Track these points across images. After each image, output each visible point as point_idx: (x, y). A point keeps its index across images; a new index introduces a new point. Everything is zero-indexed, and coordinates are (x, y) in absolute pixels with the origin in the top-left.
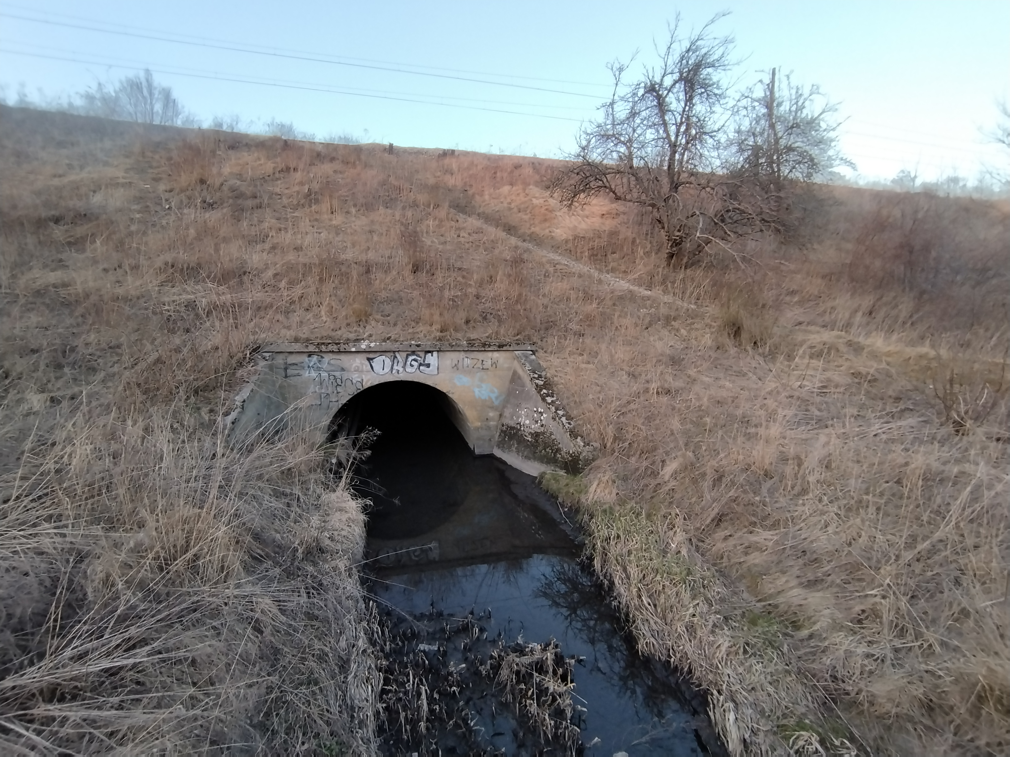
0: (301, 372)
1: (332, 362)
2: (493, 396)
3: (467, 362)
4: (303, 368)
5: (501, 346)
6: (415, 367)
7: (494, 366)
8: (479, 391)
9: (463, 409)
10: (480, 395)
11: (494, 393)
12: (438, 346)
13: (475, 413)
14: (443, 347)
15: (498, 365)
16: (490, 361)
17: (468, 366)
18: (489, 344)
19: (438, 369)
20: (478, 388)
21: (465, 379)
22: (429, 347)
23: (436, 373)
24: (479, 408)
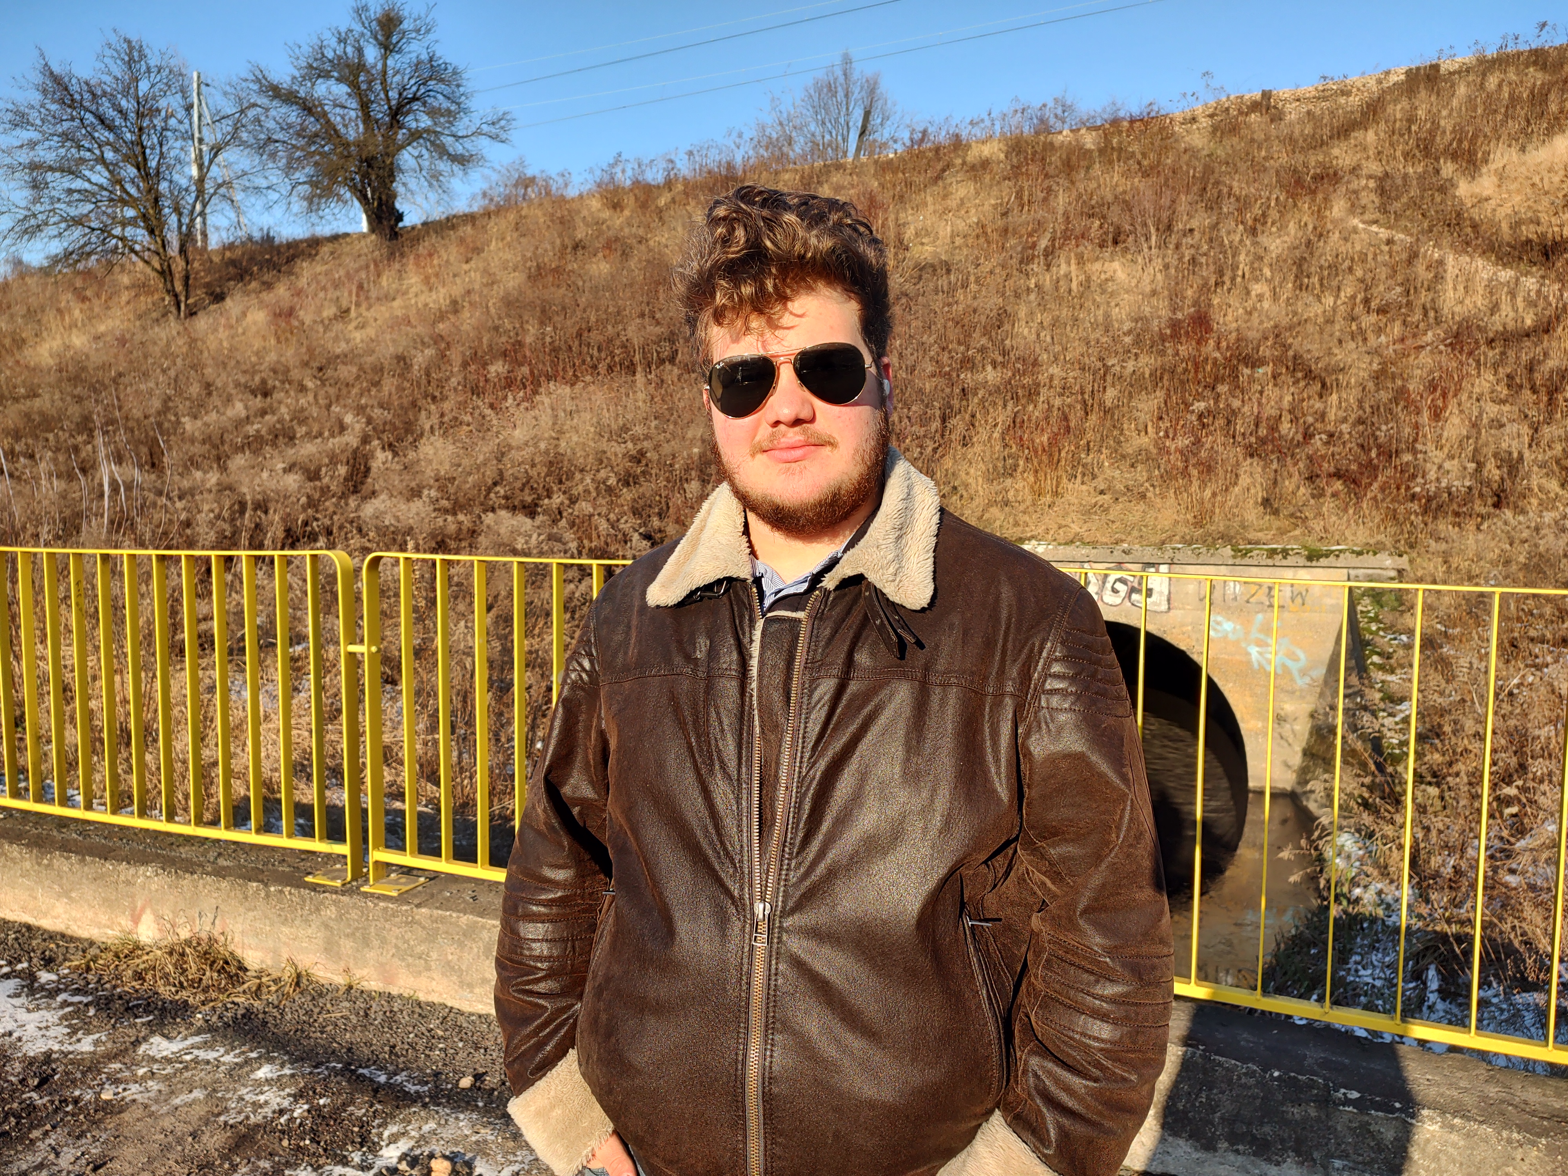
2: (1294, 667)
3: (1234, 588)
5: (1313, 556)
6: (1123, 594)
7: (1299, 600)
8: (1260, 654)
9: (1222, 688)
10: (1264, 663)
11: (1297, 660)
12: (1169, 554)
13: (1249, 699)
14: (1179, 556)
15: (1308, 600)
16: (1289, 589)
17: (1235, 599)
18: (1285, 553)
19: (1169, 600)
20: (1258, 645)
21: (1228, 626)
22: (1150, 553)
23: (1164, 608)
24: (1258, 690)
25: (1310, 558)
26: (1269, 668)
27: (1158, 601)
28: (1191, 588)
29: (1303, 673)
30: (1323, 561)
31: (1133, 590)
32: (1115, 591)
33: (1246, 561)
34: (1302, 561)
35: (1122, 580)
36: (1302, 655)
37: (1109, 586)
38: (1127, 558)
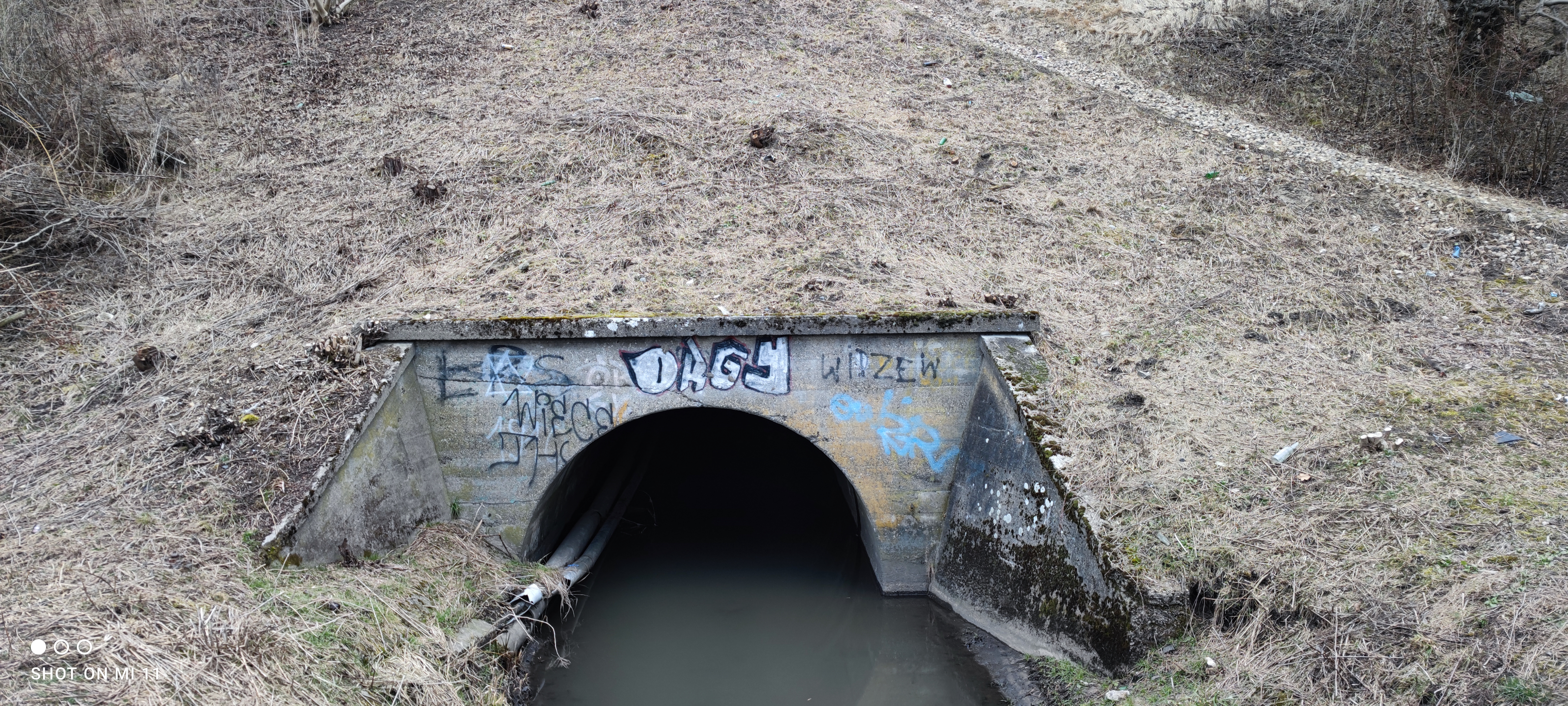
0: (476, 387)
1: (544, 363)
2: (928, 449)
3: (862, 362)
4: (480, 376)
5: (945, 322)
6: (735, 375)
7: (930, 372)
8: (891, 436)
9: (851, 480)
10: (895, 446)
11: (930, 440)
12: (789, 324)
13: (881, 490)
14: (800, 326)
15: (940, 371)
16: (919, 359)
17: (862, 374)
18: (916, 319)
19: (789, 379)
20: (889, 427)
21: (855, 406)
22: (765, 325)
23: (783, 388)
24: (890, 479)
25: (942, 324)
26: (902, 453)
27: (777, 380)
28: (814, 366)
29: (937, 455)
30: (957, 328)
31: (746, 369)
32: (725, 371)
33: (874, 329)
34: (934, 328)
35: (733, 358)
36: (935, 435)
37: (718, 365)
38: (741, 331)
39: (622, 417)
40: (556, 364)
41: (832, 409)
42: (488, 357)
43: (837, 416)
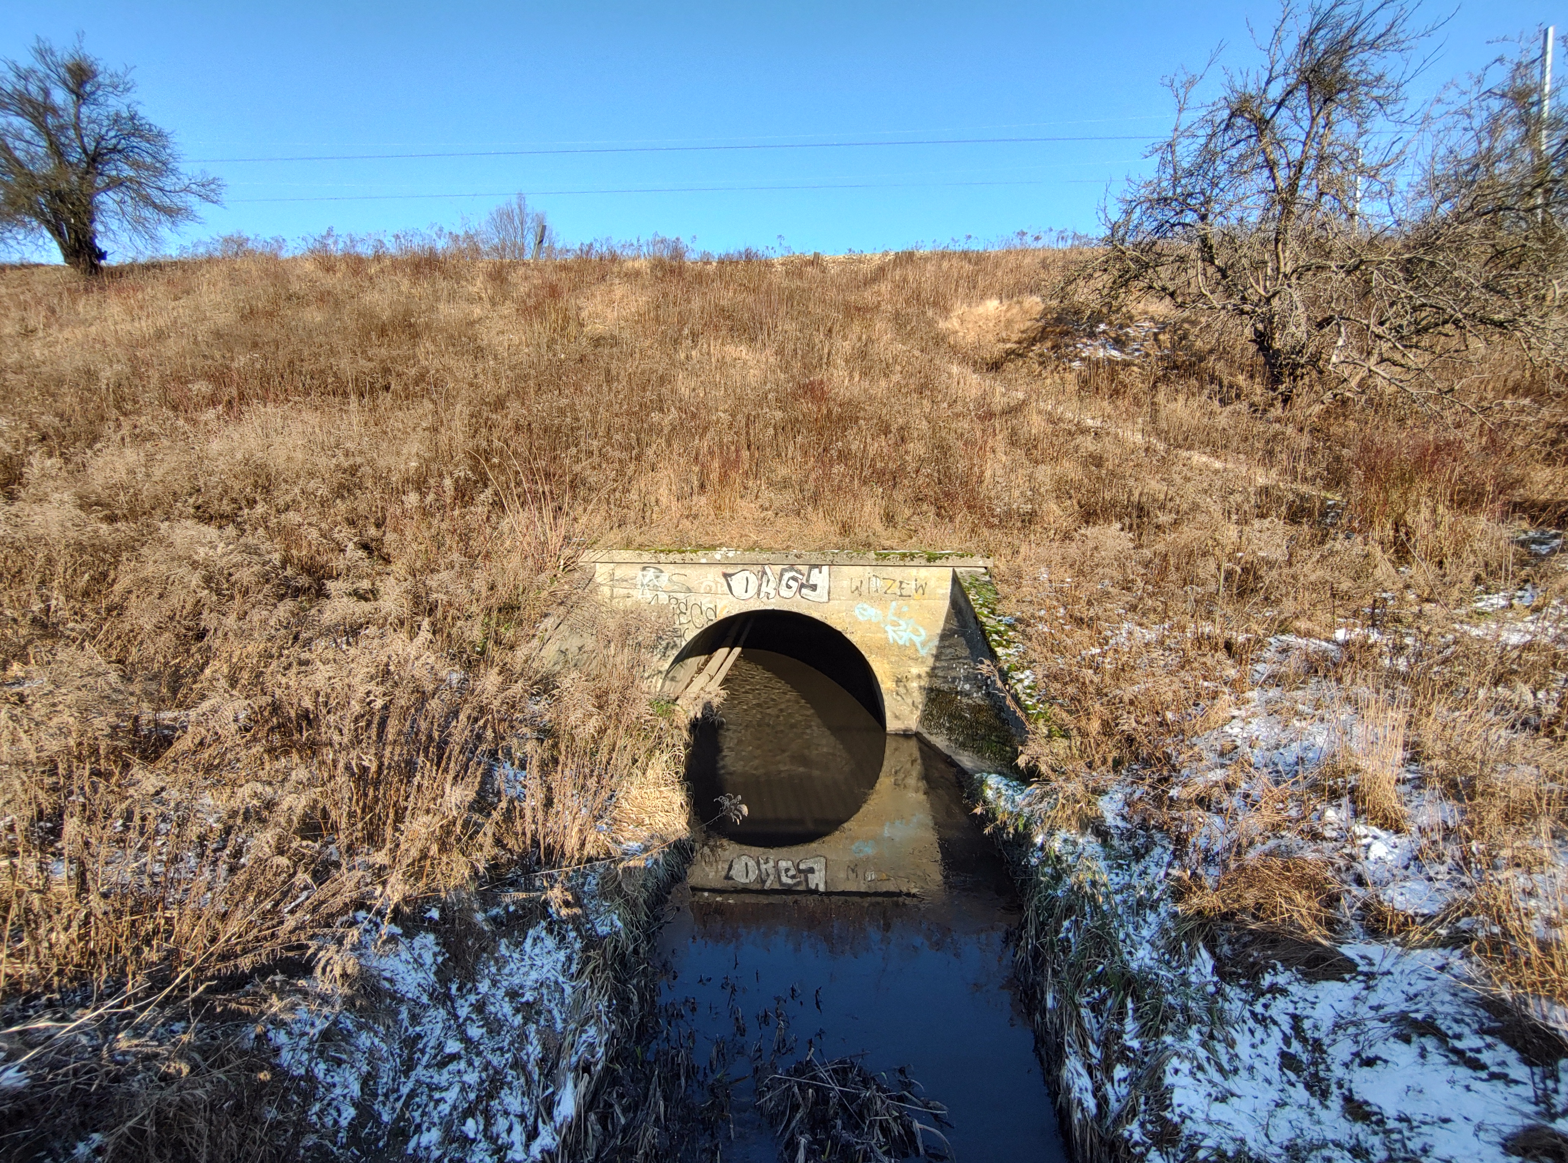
1: (675, 578)
2: (917, 640)
3: (876, 583)
4: (635, 585)
5: (931, 559)
6: (794, 589)
7: (921, 591)
8: (894, 631)
9: (868, 658)
10: (897, 638)
11: (919, 635)
12: (830, 557)
13: (887, 666)
14: (837, 559)
15: (927, 590)
16: (914, 582)
17: (877, 591)
18: (912, 556)
19: (829, 593)
20: (893, 625)
21: (872, 610)
22: (815, 558)
23: (825, 599)
24: (893, 659)
25: (929, 560)
26: (901, 642)
27: (821, 594)
28: (846, 583)
29: (924, 644)
30: (938, 562)
31: (802, 586)
32: (789, 587)
33: (886, 562)
34: (924, 562)
35: (794, 579)
36: (922, 632)
37: (784, 582)
38: (799, 561)
39: (722, 614)
40: (682, 578)
41: (857, 612)
42: (640, 573)
43: (861, 618)
